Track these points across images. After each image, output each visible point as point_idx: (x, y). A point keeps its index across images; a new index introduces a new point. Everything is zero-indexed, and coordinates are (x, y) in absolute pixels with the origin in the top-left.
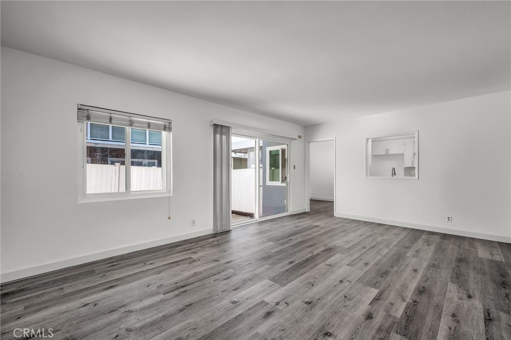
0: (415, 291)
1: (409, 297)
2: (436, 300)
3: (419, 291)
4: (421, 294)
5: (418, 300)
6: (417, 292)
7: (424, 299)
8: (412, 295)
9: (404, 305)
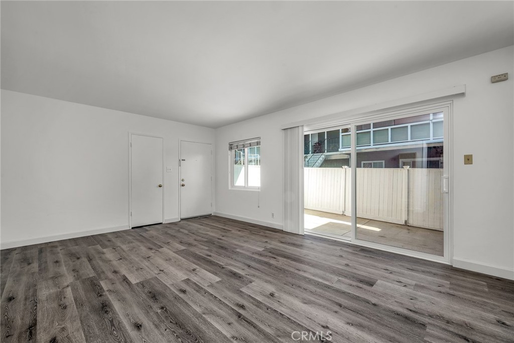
0: (109, 303)
1: (109, 296)
2: (87, 309)
3: (106, 306)
4: (102, 304)
5: (100, 298)
6: (107, 303)
7: (97, 302)
8: (108, 298)
9: (105, 288)
